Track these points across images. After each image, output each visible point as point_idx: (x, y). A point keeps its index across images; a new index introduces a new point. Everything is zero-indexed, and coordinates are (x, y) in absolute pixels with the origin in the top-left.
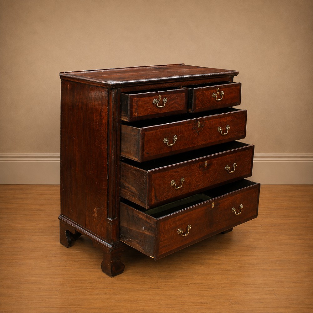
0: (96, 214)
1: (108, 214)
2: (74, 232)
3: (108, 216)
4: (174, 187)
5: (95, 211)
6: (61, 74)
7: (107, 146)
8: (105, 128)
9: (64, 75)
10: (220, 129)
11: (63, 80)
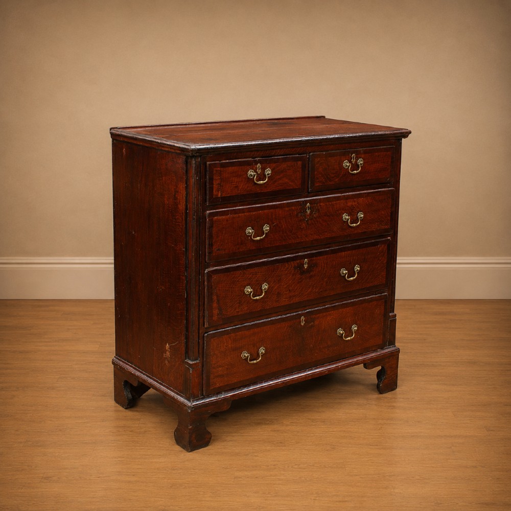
0: (168, 354)
1: (187, 352)
2: (135, 384)
3: (186, 356)
4: (250, 296)
5: (167, 348)
6: (112, 131)
7: (184, 246)
8: (182, 218)
9: (117, 133)
10: (346, 217)
11: (116, 140)
